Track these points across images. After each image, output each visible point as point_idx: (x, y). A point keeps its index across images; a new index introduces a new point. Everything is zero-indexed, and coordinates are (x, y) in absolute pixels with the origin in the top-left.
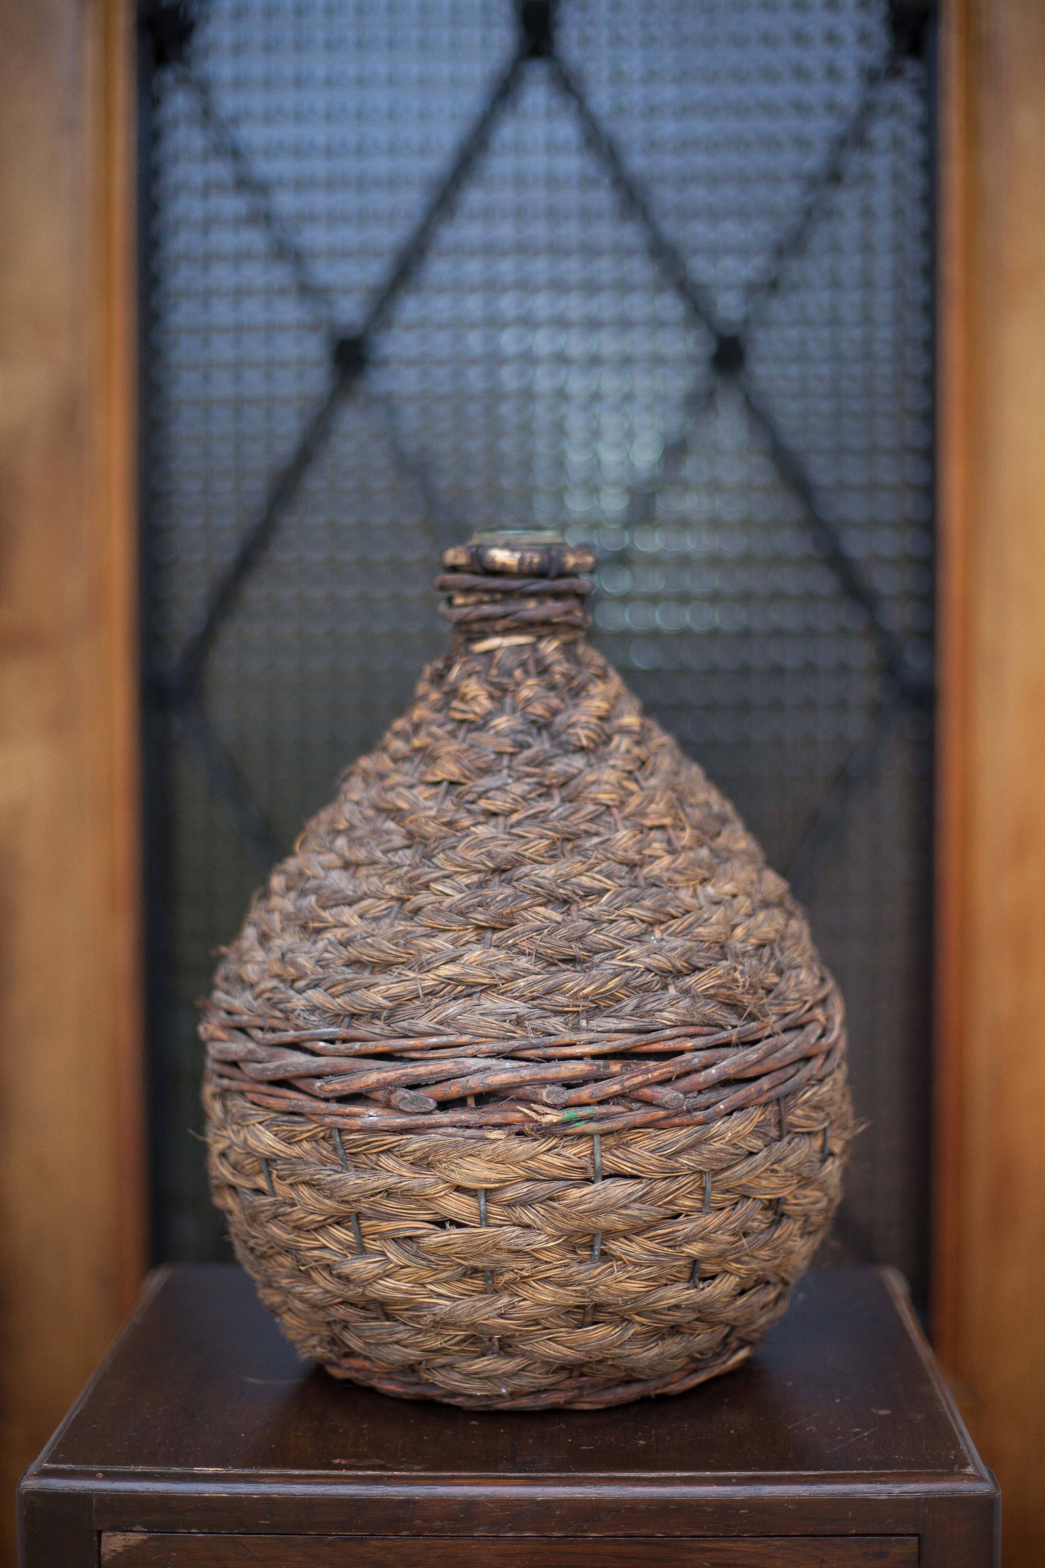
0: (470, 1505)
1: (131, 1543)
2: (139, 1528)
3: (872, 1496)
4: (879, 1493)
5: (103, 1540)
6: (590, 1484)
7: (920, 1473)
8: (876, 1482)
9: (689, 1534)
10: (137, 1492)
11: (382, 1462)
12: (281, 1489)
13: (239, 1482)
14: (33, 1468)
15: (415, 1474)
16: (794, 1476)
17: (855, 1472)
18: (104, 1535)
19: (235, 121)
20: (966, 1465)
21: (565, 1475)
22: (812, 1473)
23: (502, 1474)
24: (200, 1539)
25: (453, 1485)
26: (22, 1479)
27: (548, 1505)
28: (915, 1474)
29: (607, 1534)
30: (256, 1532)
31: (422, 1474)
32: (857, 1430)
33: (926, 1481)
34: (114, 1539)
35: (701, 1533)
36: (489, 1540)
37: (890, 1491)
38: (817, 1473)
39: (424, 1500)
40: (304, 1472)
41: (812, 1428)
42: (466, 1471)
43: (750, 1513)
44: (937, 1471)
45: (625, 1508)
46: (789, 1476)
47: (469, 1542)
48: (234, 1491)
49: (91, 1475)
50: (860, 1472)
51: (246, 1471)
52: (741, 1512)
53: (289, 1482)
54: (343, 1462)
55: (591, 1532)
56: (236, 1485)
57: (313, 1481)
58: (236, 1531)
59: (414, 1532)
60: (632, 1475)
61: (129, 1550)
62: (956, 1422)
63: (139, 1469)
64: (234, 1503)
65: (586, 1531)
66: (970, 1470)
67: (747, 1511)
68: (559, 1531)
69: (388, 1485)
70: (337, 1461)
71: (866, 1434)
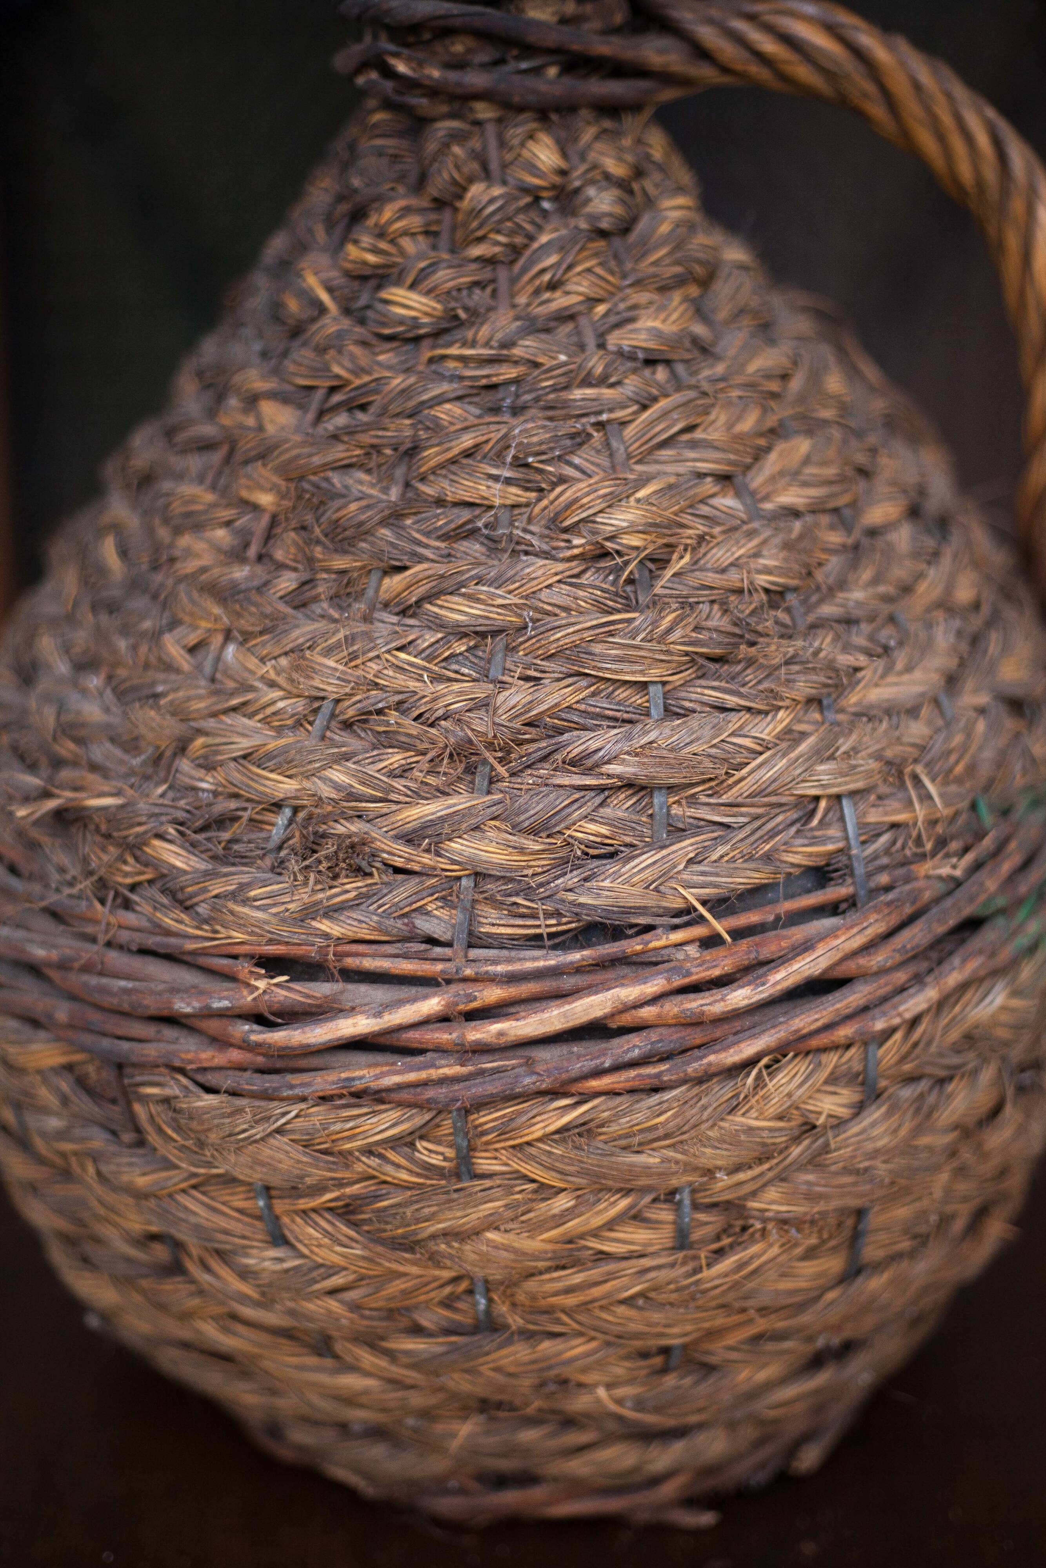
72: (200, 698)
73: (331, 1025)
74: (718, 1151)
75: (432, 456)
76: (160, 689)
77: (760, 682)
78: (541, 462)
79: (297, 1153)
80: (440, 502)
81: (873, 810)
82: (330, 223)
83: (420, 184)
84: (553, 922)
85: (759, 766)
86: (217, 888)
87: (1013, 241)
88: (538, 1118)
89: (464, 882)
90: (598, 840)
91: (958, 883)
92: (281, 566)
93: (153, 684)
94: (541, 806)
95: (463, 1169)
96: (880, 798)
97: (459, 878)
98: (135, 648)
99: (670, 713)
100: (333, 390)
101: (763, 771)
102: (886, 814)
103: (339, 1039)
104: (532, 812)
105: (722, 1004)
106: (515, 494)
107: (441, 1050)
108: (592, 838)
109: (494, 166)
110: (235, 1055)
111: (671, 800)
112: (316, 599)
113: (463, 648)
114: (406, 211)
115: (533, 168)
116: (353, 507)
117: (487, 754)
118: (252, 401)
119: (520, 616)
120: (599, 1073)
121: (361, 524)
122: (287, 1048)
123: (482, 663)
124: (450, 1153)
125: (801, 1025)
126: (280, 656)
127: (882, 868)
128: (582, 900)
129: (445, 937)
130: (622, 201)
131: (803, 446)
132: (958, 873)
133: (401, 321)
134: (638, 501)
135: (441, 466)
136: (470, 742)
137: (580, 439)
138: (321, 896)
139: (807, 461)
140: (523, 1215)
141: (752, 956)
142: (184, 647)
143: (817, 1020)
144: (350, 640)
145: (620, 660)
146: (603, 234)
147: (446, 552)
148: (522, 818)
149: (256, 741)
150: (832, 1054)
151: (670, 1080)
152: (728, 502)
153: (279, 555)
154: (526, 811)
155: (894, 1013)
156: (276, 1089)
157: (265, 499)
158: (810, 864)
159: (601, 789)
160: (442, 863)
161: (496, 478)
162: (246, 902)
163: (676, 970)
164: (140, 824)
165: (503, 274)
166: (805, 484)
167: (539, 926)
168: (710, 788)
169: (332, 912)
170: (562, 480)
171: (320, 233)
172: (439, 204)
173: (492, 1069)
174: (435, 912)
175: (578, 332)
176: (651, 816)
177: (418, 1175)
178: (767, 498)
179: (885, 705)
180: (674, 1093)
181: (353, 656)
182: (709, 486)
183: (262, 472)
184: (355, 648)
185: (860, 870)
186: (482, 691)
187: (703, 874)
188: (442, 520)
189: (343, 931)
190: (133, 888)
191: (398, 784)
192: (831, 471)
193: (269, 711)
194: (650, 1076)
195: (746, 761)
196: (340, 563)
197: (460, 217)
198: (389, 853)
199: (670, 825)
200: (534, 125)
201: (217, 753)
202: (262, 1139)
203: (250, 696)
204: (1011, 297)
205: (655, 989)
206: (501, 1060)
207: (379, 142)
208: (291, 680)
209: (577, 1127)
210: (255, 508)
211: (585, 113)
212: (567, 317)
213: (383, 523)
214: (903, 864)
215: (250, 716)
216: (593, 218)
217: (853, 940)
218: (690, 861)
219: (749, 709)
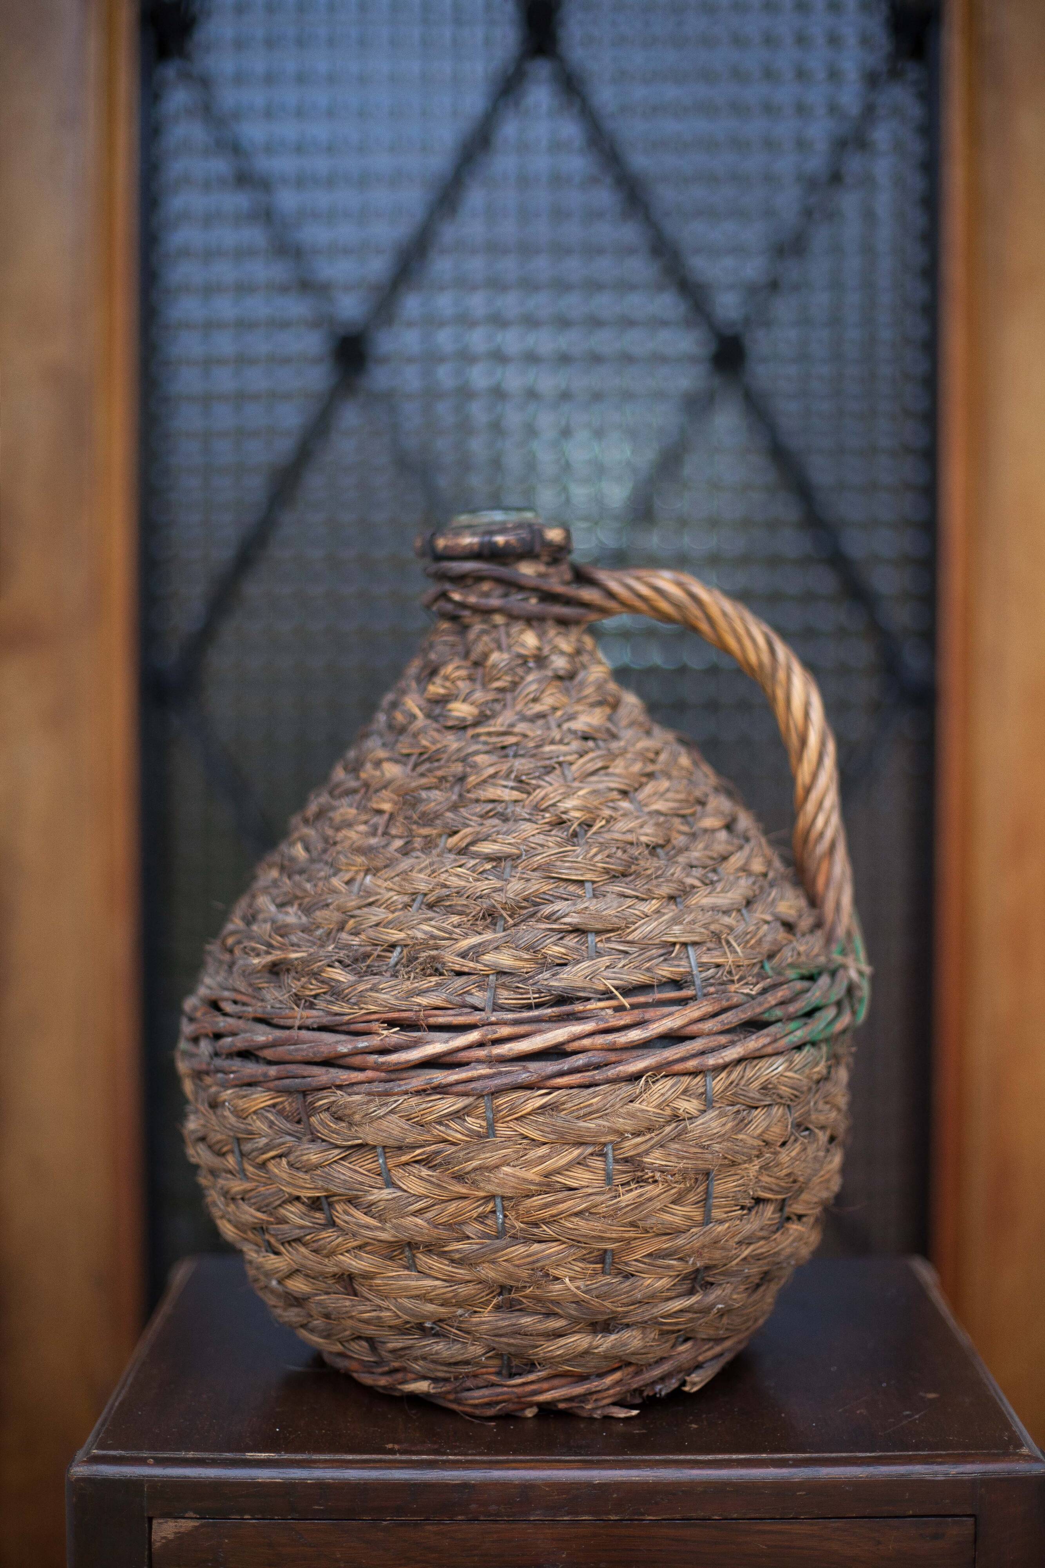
0: (526, 1489)
1: (182, 1530)
2: (191, 1514)
3: (928, 1477)
4: (936, 1474)
5: (153, 1527)
6: (647, 1467)
7: (976, 1454)
8: (932, 1463)
9: (748, 1516)
10: (189, 1477)
11: (436, 1447)
12: (336, 1474)
13: (293, 1467)
14: (80, 1455)
15: (470, 1458)
16: (850, 1457)
17: (911, 1453)
18: (155, 1522)
19: (237, 115)
20: (1021, 1446)
21: (620, 1458)
22: (868, 1454)
23: (557, 1457)
24: (253, 1525)
25: (508, 1469)
26: (71, 1466)
27: (604, 1488)
28: (970, 1455)
29: (664, 1517)
30: (310, 1517)
31: (478, 1458)
32: (908, 1413)
33: (982, 1462)
34: (165, 1526)
35: (757, 1515)
36: (545, 1524)
37: (946, 1472)
38: (873, 1454)
39: (480, 1483)
40: (358, 1457)
41: (862, 1411)
42: (520, 1454)
43: (806, 1494)
44: (992, 1451)
45: (683, 1491)
46: (845, 1458)
47: (524, 1526)
48: (287, 1476)
49: (142, 1462)
50: (915, 1453)
51: (299, 1457)
52: (798, 1493)
53: (342, 1467)
54: (396, 1447)
55: (649, 1515)
56: (288, 1470)
57: (367, 1465)
58: (289, 1517)
59: (470, 1516)
60: (689, 1457)
61: (181, 1537)
62: (1004, 1405)
63: (191, 1455)
64: (288, 1488)
65: (643, 1514)
66: (1025, 1451)
67: (804, 1493)
68: (616, 1514)
69: (443, 1469)
70: (390, 1446)
71: (917, 1416)
72: (352, 900)
73: (422, 1049)
74: (625, 1121)
75: (472, 780)
76: (330, 901)
77: (643, 885)
78: (530, 779)
79: (402, 1123)
80: (477, 801)
81: (705, 955)
82: (419, 680)
83: (466, 655)
84: (537, 995)
85: (643, 924)
86: (361, 987)
87: (780, 694)
88: (530, 1101)
89: (491, 977)
90: (560, 955)
91: (753, 997)
92: (394, 837)
93: (326, 899)
94: (529, 937)
95: (491, 1132)
96: (709, 949)
97: (488, 975)
98: (315, 885)
99: (595, 896)
100: (421, 754)
101: (644, 927)
102: (712, 957)
103: (425, 1056)
104: (526, 939)
105: (625, 1037)
106: (516, 795)
107: (479, 1061)
108: (557, 954)
109: (504, 645)
110: (370, 1074)
111: (598, 939)
112: (413, 850)
113: (490, 867)
114: (458, 668)
115: (523, 645)
116: (433, 804)
117: (503, 912)
118: (378, 764)
119: (518, 849)
120: (562, 1074)
121: (436, 812)
122: (399, 1063)
123: (499, 874)
124: (484, 1124)
125: (668, 1055)
126: (395, 877)
127: (712, 985)
128: (551, 984)
129: (480, 1006)
130: (569, 663)
131: (665, 784)
132: (753, 993)
133: (458, 718)
134: (579, 796)
135: (478, 784)
136: (494, 906)
137: (549, 770)
138: (417, 985)
139: (668, 790)
140: (522, 1157)
141: (641, 1016)
142: (343, 882)
143: (677, 1053)
144: (431, 864)
145: (569, 868)
146: (559, 678)
147: (479, 822)
148: (521, 942)
149: (384, 916)
150: (687, 1077)
151: (599, 1079)
152: (625, 804)
153: (394, 831)
154: (522, 938)
155: (719, 1056)
156: (391, 1089)
157: (387, 807)
158: (672, 977)
159: (560, 931)
160: (480, 967)
161: (505, 787)
162: (377, 991)
163: (602, 1020)
164: (320, 961)
165: (509, 696)
166: (667, 800)
167: (529, 999)
168: (619, 935)
169: (421, 993)
170: (539, 787)
171: (414, 685)
172: (477, 664)
173: (506, 1071)
174: (476, 994)
175: (547, 723)
176: (587, 947)
177: (467, 1136)
178: (646, 805)
179: (711, 905)
180: (601, 1087)
181: (434, 872)
182: (615, 795)
183: (385, 793)
184: (434, 867)
185: (698, 982)
186: (498, 884)
187: (614, 973)
188: (479, 809)
189: (428, 1001)
190: (315, 996)
191: (457, 930)
192: (682, 796)
193: (389, 902)
194: (589, 1077)
195: (636, 921)
196: (425, 831)
197: (487, 670)
198: (453, 963)
199: (597, 952)
200: (523, 627)
201: (361, 924)
202: (383, 1116)
203: (378, 897)
204: (782, 726)
205: (590, 1028)
206: (510, 1066)
207: (445, 638)
208: (400, 886)
209: (550, 1105)
210: (380, 812)
211: (550, 623)
212: (542, 716)
213: (448, 810)
214: (721, 984)
215: (379, 907)
216: (555, 670)
217: (694, 1012)
218: (607, 967)
219: (637, 897)
